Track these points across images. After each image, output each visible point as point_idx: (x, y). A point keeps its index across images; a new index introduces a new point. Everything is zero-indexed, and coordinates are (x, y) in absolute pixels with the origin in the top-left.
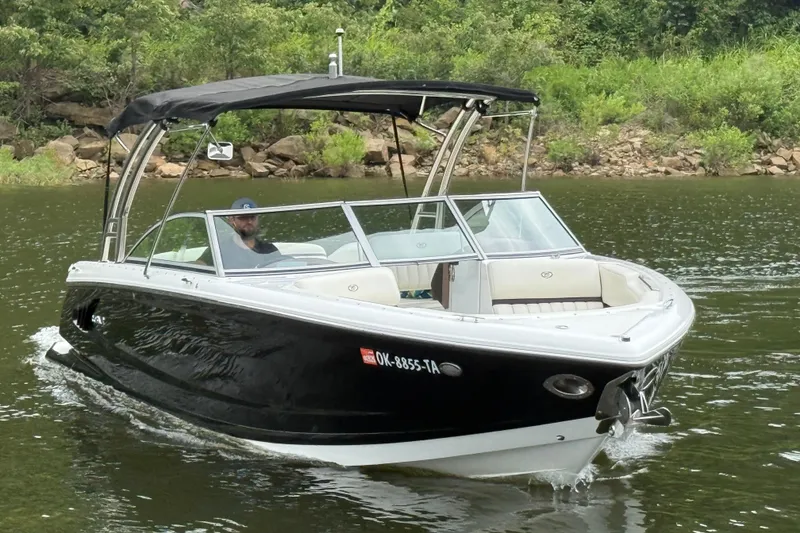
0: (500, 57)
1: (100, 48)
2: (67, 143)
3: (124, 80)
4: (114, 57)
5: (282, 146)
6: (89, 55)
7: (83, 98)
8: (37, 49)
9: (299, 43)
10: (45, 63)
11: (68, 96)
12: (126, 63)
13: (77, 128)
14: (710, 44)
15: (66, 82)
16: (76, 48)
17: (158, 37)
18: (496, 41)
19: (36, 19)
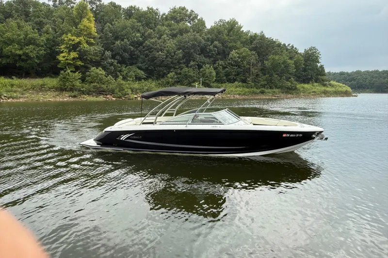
0: (149, 87)
1: (106, 85)
2: (102, 96)
3: (108, 89)
4: (107, 87)
5: (126, 96)
6: (104, 87)
7: (103, 91)
8: (98, 86)
9: (127, 86)
10: (100, 87)
11: (102, 91)
12: (108, 88)
13: (103, 94)
14: (171, 86)
15: (101, 90)
16: (103, 86)
17: (112, 84)
18: (148, 85)
19: (98, 83)
